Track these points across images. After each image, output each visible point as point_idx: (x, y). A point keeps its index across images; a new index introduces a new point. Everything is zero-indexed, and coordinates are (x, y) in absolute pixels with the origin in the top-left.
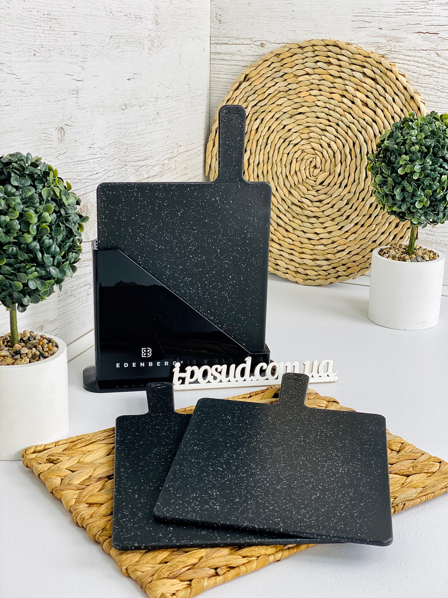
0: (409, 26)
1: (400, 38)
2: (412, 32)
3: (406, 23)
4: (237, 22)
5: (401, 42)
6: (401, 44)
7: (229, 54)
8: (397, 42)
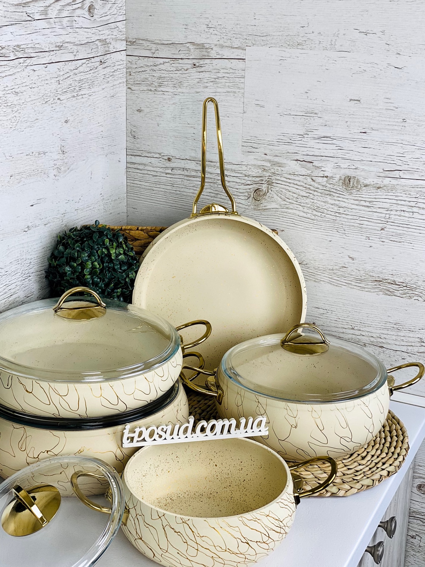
0: (288, 154)
1: (282, 164)
2: (291, 159)
3: (287, 151)
4: (148, 139)
5: (283, 167)
6: (282, 169)
7: (142, 164)
8: (279, 166)
